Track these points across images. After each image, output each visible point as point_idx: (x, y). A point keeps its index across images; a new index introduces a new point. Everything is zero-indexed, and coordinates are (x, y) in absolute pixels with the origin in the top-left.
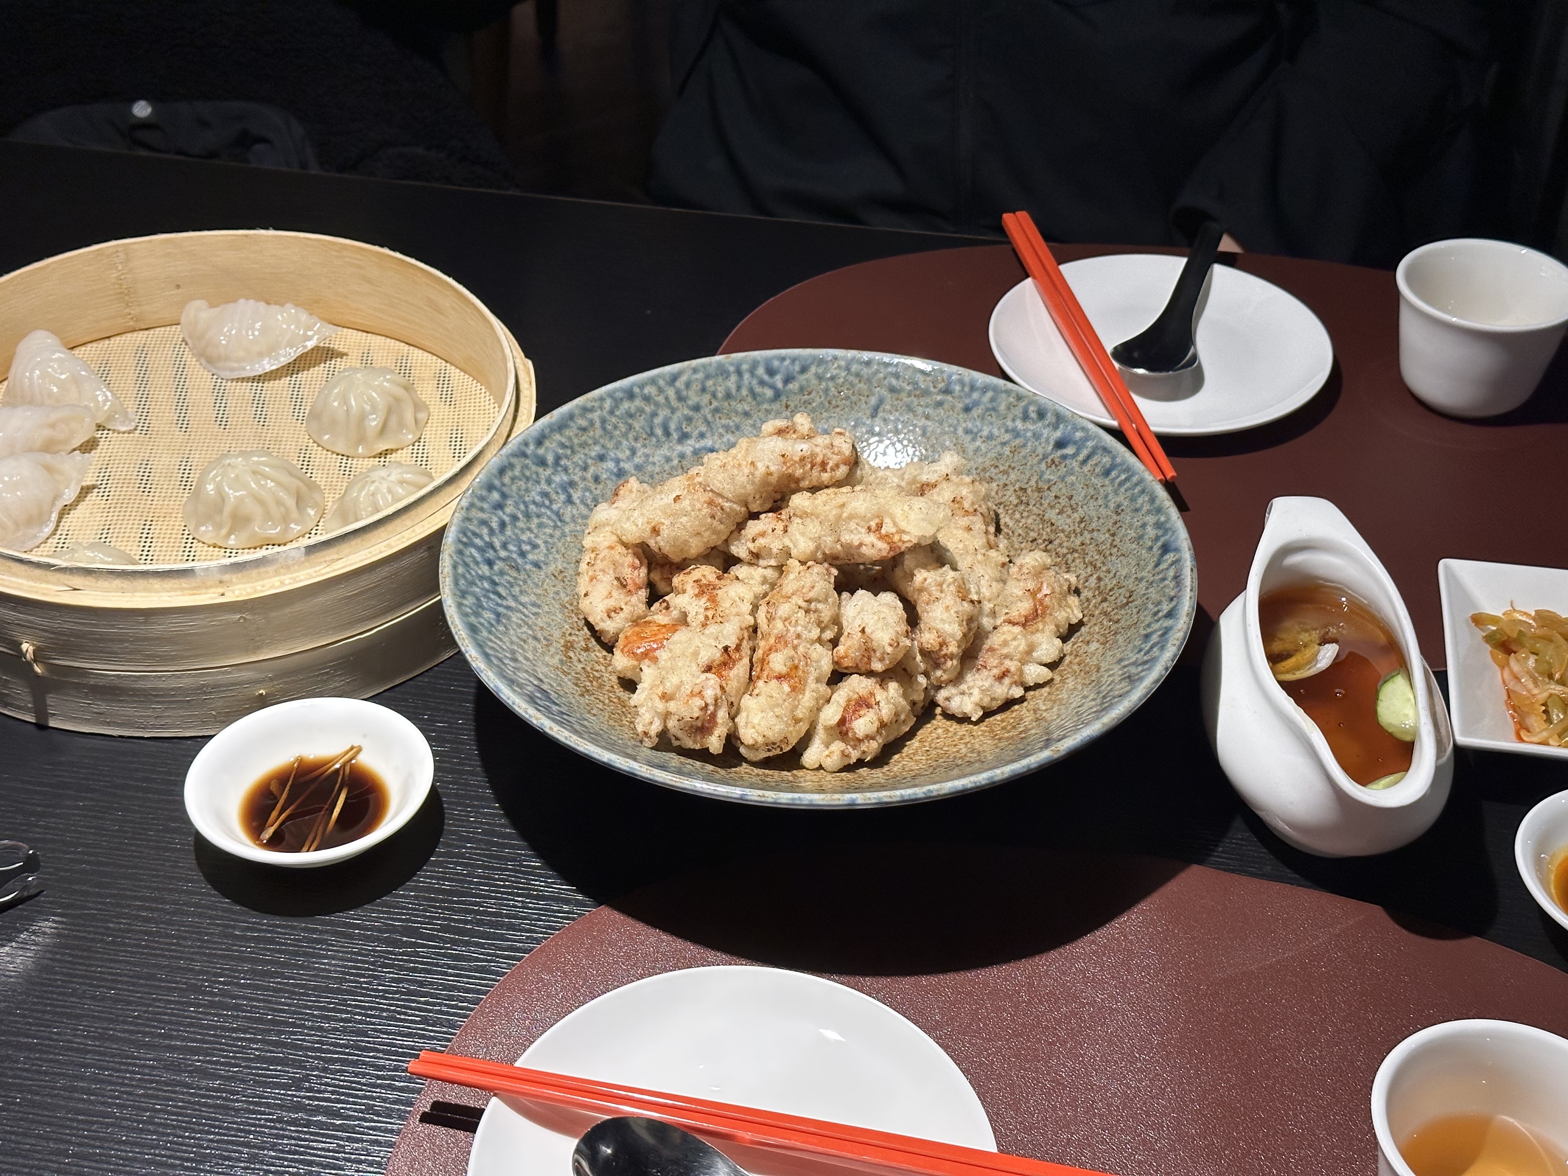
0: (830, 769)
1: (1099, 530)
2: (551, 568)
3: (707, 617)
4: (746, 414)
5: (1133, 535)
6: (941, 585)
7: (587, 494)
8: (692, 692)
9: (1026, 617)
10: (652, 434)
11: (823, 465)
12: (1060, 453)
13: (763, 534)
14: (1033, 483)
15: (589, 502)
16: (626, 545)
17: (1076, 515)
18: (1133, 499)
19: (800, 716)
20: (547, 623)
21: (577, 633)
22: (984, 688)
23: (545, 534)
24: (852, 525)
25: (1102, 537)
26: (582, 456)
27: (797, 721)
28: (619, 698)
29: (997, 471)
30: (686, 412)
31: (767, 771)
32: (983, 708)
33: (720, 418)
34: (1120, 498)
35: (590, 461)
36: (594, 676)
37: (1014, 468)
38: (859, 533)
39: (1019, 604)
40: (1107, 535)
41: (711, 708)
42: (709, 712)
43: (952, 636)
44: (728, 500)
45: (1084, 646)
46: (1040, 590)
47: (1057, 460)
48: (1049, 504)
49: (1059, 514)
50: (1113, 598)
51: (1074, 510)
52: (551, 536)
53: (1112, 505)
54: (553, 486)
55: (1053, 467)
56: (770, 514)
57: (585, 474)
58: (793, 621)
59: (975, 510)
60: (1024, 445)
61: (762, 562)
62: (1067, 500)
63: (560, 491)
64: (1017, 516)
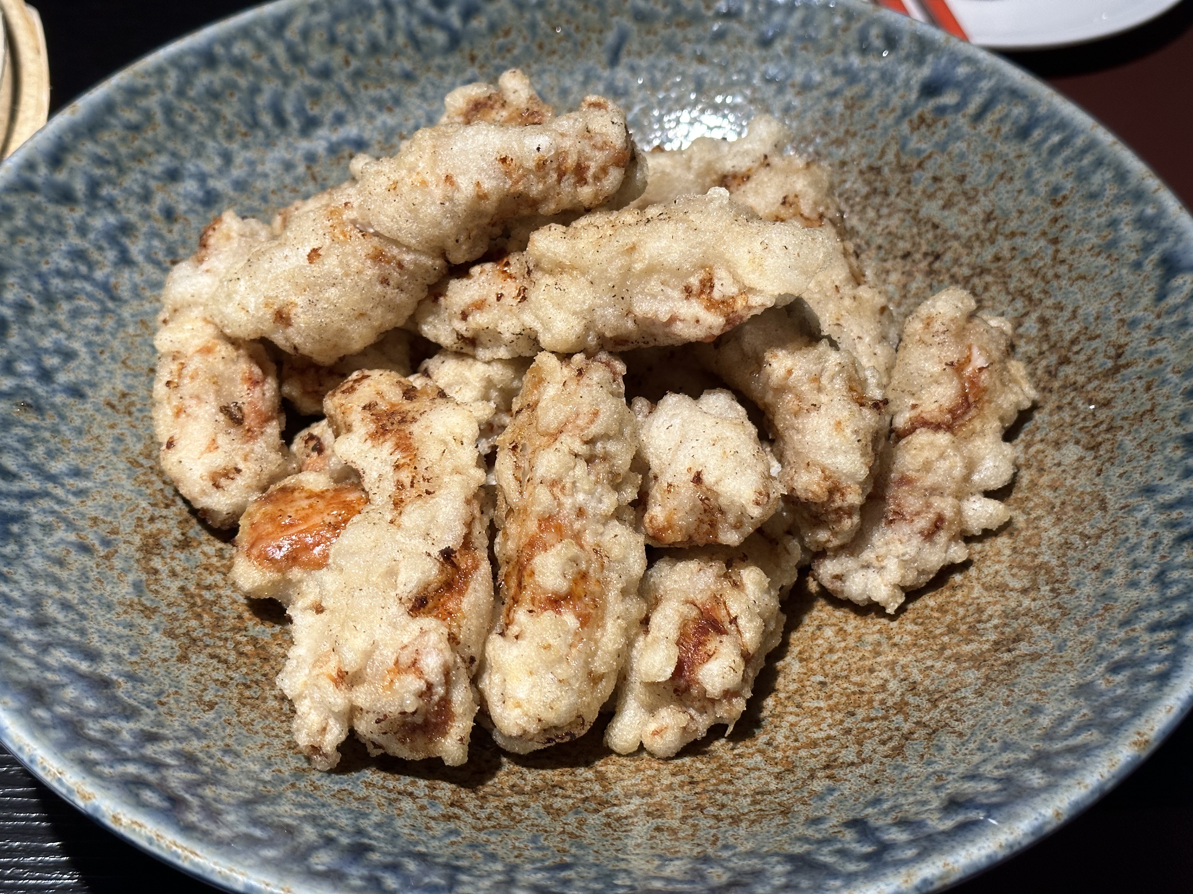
0: (661, 754)
1: (1024, 234)
2: (104, 392)
3: (400, 486)
4: (408, 77)
5: (1095, 241)
6: (816, 379)
7: (156, 243)
8: (397, 662)
9: (951, 411)
10: (255, 124)
11: (580, 171)
12: (932, 103)
13: (480, 305)
14: (890, 156)
15: (161, 256)
16: (234, 342)
17: (975, 209)
18: (1082, 177)
19: (603, 669)
20: (104, 506)
21: (165, 512)
22: (907, 557)
23: (85, 328)
24: (654, 284)
25: (1032, 246)
26: (139, 176)
27: (594, 679)
28: (254, 641)
29: (827, 140)
30: (309, 81)
31: (549, 774)
32: (903, 588)
33: (366, 87)
34: (1056, 177)
35: (153, 184)
36: (205, 602)
37: (854, 135)
38: (668, 298)
39: (934, 388)
40: (1042, 243)
41: (440, 690)
42: (436, 698)
43: (851, 476)
44: (409, 249)
45: (1050, 451)
46: (968, 360)
47: (929, 117)
48: (924, 192)
49: (944, 207)
50: (1082, 357)
51: (972, 199)
52: (98, 330)
53: (1042, 190)
54: (92, 236)
55: (923, 129)
56: (488, 266)
57: (147, 207)
58: (568, 485)
59: (821, 216)
60: (868, 95)
61: (482, 353)
62: (954, 183)
63: (105, 245)
64: (871, 214)
